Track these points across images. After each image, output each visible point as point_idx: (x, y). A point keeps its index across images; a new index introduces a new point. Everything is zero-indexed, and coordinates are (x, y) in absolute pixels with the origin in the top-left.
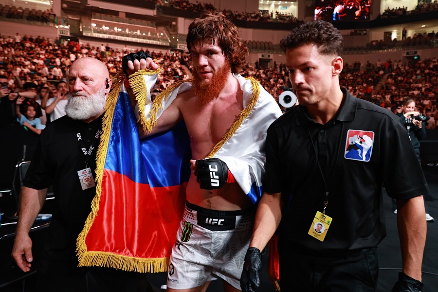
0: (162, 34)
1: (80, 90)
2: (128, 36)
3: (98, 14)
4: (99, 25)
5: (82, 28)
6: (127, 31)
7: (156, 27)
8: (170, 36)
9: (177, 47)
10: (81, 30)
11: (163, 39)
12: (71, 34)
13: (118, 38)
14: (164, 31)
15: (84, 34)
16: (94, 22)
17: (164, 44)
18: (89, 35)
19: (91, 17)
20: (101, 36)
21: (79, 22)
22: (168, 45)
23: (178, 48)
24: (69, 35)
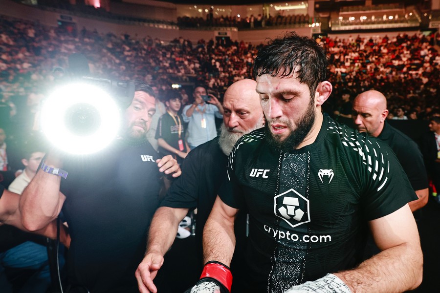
0: (411, 14)
1: (236, 127)
2: (373, 23)
3: (345, 8)
4: (346, 18)
5: (332, 24)
6: (373, 18)
7: (405, 8)
8: (421, 15)
9: (428, 25)
10: (330, 26)
11: (412, 19)
12: (322, 31)
13: (364, 27)
14: (414, 11)
15: (333, 29)
16: (341, 16)
17: (414, 25)
18: (337, 29)
19: (338, 11)
20: (347, 28)
21: (329, 19)
22: (418, 25)
23: (430, 26)
24: (319, 31)
